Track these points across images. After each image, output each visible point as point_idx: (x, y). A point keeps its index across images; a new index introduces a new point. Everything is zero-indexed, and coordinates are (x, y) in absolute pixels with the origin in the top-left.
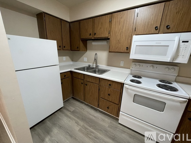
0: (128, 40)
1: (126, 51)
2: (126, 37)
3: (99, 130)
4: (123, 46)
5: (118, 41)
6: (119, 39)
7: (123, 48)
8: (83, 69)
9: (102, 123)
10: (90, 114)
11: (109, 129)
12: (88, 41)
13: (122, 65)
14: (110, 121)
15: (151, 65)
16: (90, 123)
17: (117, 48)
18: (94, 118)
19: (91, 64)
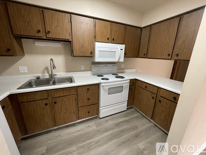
0: (91, 45)
1: (90, 55)
2: (88, 42)
3: (93, 136)
4: (87, 51)
5: (82, 45)
6: (83, 43)
7: (87, 52)
8: (30, 85)
9: (90, 130)
10: (73, 133)
11: (99, 128)
12: (22, 40)
13: (83, 69)
14: (94, 123)
15: (105, 65)
16: (81, 139)
17: (82, 52)
18: (80, 133)
19: (40, 75)
